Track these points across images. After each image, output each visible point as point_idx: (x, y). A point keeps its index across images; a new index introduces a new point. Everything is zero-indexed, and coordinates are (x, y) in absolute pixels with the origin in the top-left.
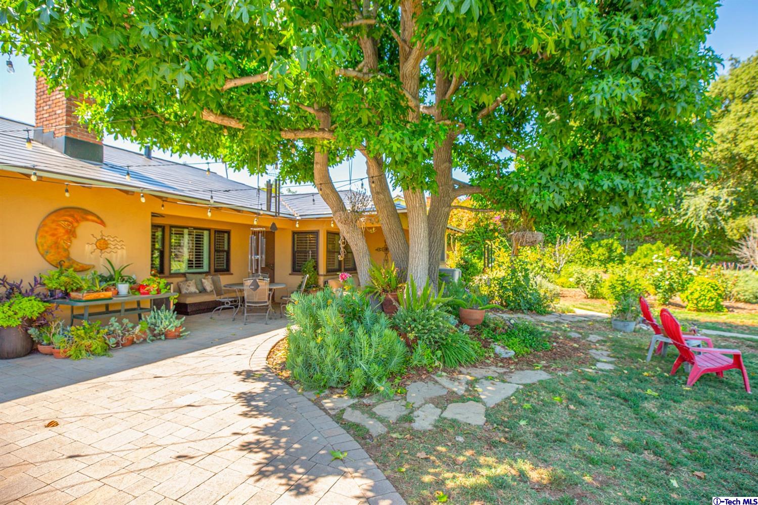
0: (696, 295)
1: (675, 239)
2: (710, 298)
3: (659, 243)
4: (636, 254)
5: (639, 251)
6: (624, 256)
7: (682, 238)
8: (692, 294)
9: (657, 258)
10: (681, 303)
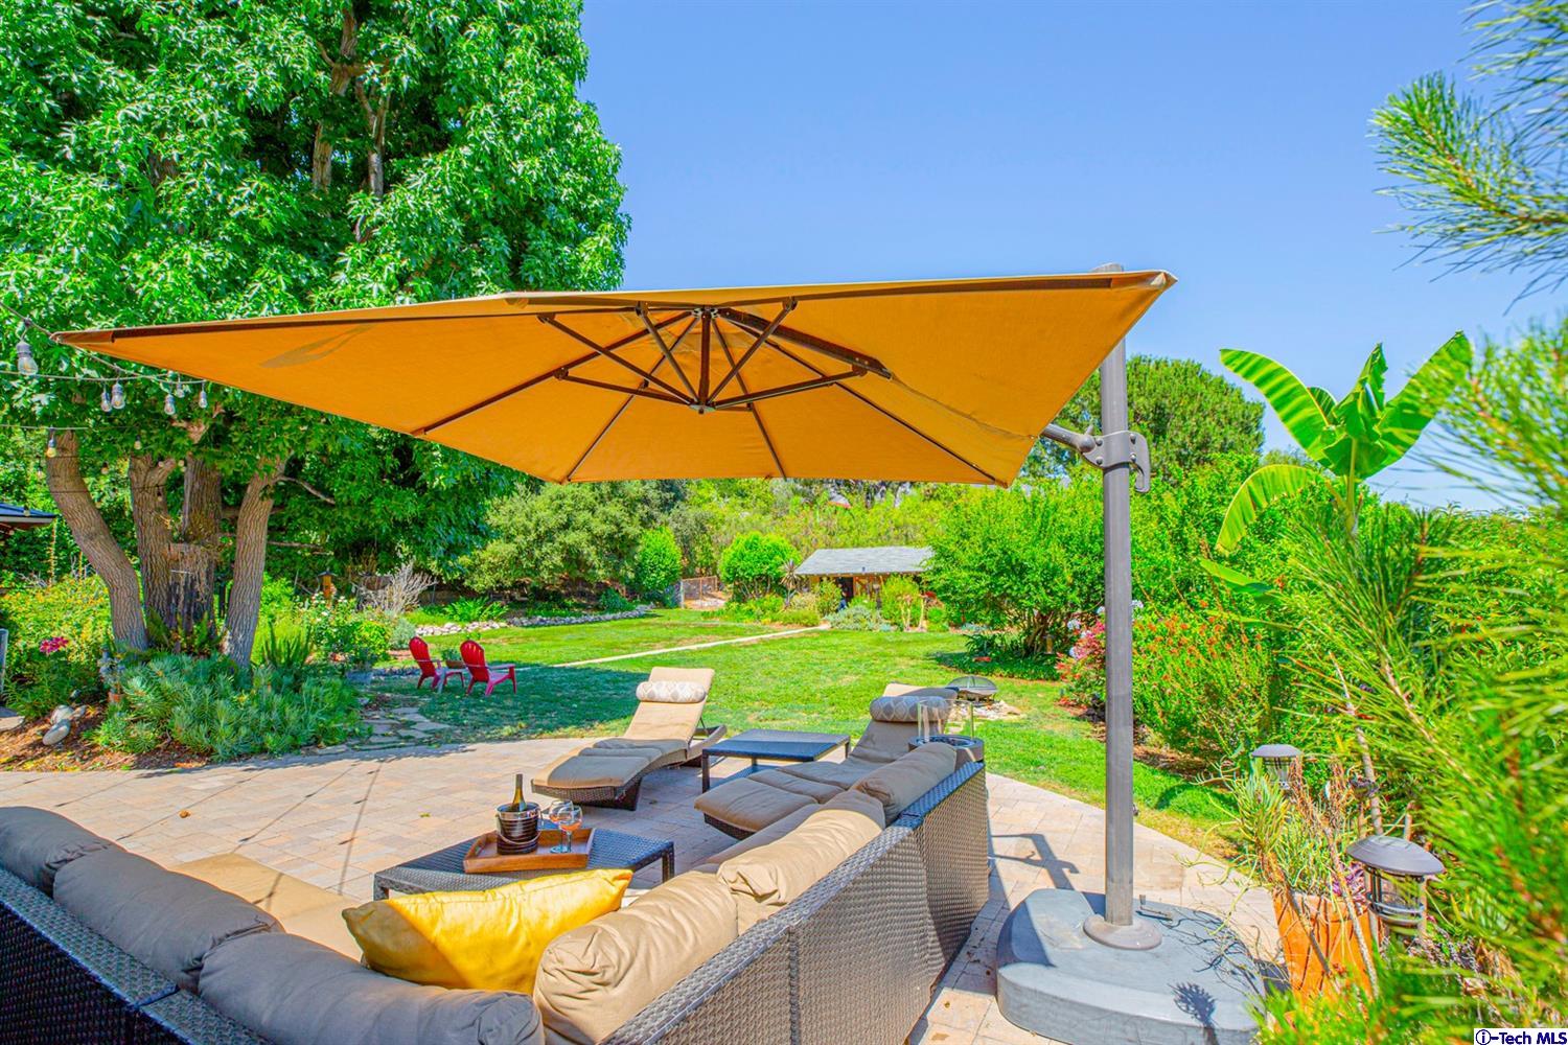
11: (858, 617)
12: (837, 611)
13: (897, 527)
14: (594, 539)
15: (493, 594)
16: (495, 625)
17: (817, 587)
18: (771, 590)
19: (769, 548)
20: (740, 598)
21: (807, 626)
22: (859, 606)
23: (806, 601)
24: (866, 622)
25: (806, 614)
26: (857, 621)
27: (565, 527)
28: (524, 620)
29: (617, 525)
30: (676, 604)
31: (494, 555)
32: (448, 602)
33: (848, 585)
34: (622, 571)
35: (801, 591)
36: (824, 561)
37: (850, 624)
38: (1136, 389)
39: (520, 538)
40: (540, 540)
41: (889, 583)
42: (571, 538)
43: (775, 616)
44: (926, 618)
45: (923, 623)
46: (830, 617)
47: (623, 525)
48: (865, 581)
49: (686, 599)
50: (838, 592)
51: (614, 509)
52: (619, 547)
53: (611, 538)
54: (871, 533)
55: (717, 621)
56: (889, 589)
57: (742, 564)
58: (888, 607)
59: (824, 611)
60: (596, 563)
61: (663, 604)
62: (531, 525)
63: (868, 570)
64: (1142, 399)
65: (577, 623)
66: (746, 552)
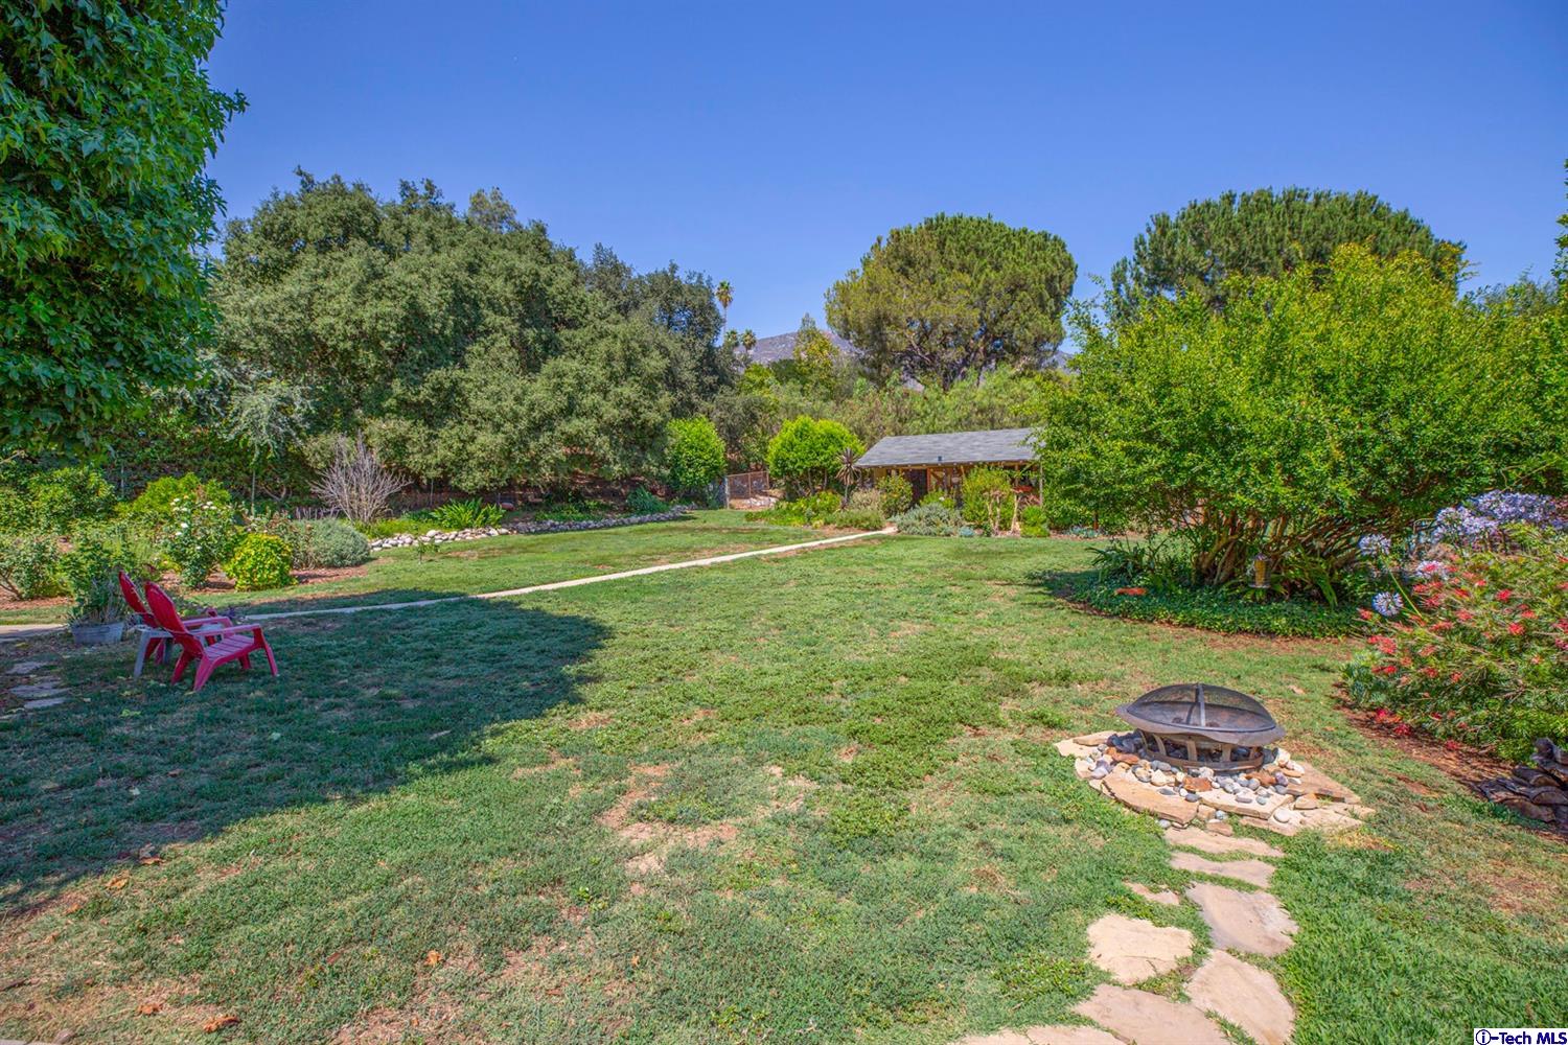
0: (249, 564)
1: (223, 468)
2: (271, 565)
3: (190, 475)
4: (144, 498)
5: (149, 492)
6: (115, 503)
7: (234, 467)
8: (241, 562)
9: (180, 504)
10: (226, 580)
11: (933, 518)
12: (906, 511)
13: (981, 411)
14: (607, 429)
15: (485, 495)
16: (493, 532)
17: (882, 482)
18: (828, 488)
19: (823, 436)
20: (791, 495)
21: (867, 529)
22: (934, 504)
23: (868, 500)
24: (942, 525)
25: (868, 514)
26: (931, 524)
27: (569, 411)
28: (532, 526)
29: (635, 410)
30: (718, 505)
31: (483, 448)
32: (432, 506)
33: (919, 480)
34: (645, 467)
35: (863, 486)
36: (892, 450)
37: (921, 527)
38: (1287, 233)
39: (508, 426)
40: (536, 428)
41: (972, 475)
42: (575, 425)
43: (829, 517)
44: (1019, 518)
45: (1016, 526)
46: (898, 518)
47: (642, 410)
48: (941, 474)
49: (732, 497)
50: (908, 487)
51: (628, 391)
52: (640, 436)
53: (627, 424)
54: (949, 418)
55: (761, 524)
56: (971, 484)
57: (792, 456)
58: (972, 505)
59: (891, 511)
60: (610, 456)
61: (704, 504)
62: (523, 410)
63: (945, 460)
64: (1296, 245)
65: (595, 528)
66: (796, 441)
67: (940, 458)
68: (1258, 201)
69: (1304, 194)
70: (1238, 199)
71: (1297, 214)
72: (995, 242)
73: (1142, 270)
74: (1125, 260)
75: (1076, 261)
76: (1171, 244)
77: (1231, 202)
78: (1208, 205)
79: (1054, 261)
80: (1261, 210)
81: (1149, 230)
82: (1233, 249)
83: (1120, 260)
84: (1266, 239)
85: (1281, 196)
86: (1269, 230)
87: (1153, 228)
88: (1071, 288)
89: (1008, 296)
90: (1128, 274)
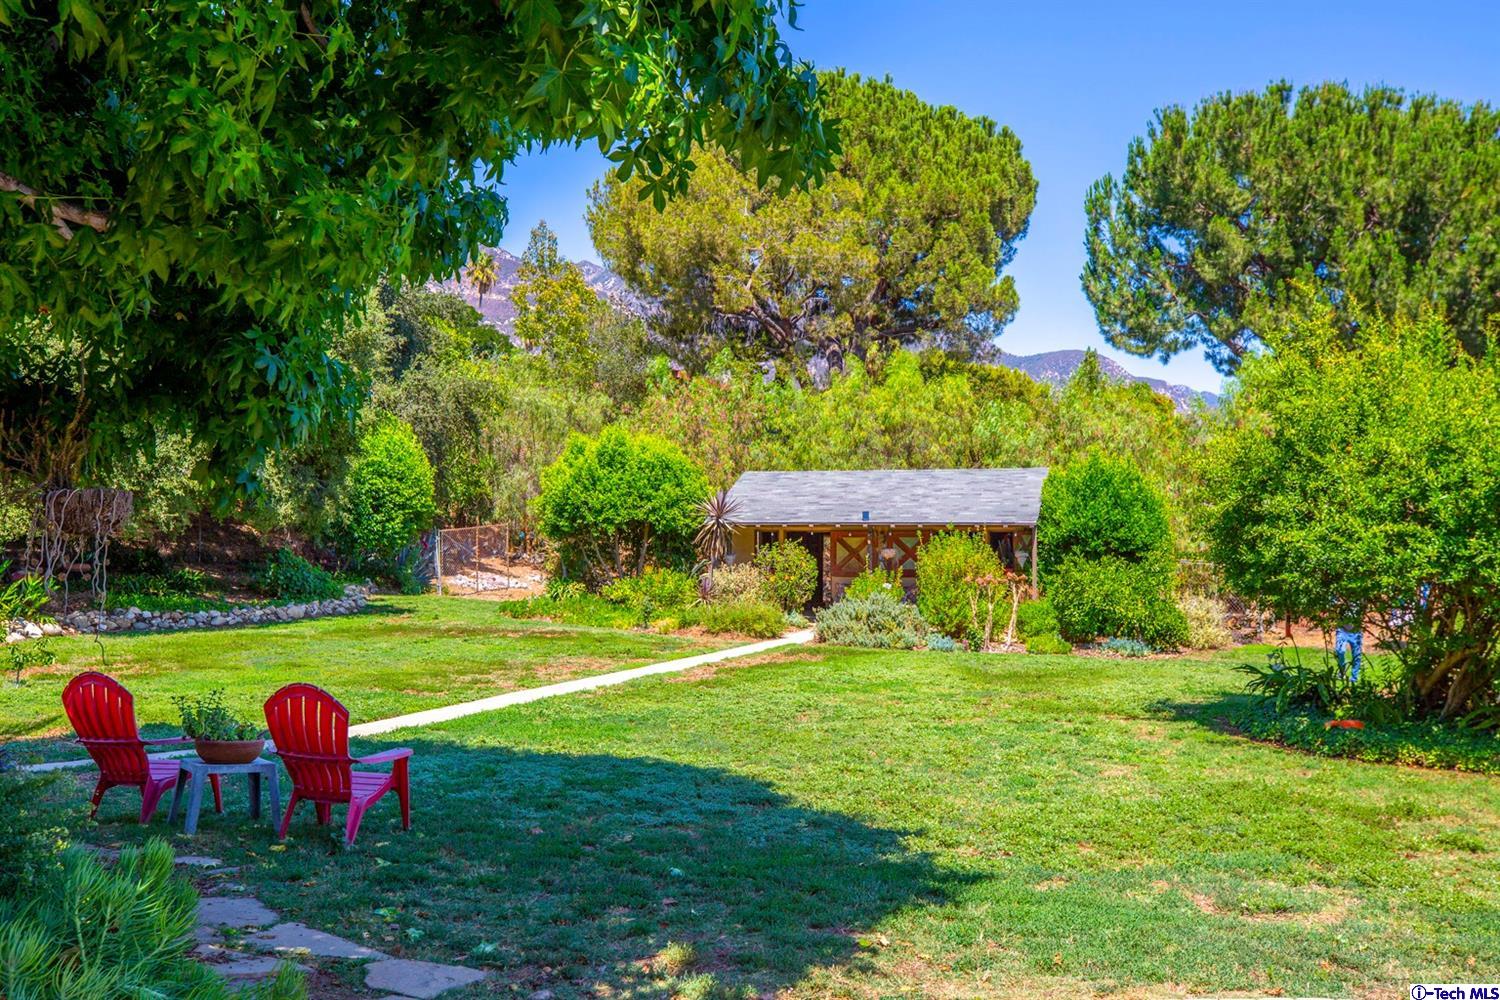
17: (766, 553)
20: (584, 573)
21: (761, 636)
22: (874, 594)
23: (740, 583)
24: (897, 632)
25: (750, 610)
26: (880, 628)
28: (99, 618)
30: (424, 585)
35: (731, 559)
36: (770, 496)
37: (863, 633)
38: (1373, 160)
41: (934, 546)
43: (684, 614)
44: (1019, 623)
45: (1013, 634)
46: (812, 618)
49: (447, 572)
57: (596, 499)
61: (397, 586)
63: (875, 518)
64: (1382, 182)
65: (226, 626)
66: (601, 473)
67: (866, 515)
68: (1328, 102)
69: (1396, 97)
70: (1295, 97)
71: (1385, 131)
72: (905, 128)
73: (1136, 199)
74: (1109, 179)
75: (1035, 176)
76: (1189, 161)
77: (1285, 99)
78: (1250, 102)
79: (1004, 174)
80: (1331, 121)
81: (1152, 134)
82: (1287, 181)
83: (1100, 178)
84: (1340, 169)
85: (1362, 97)
86: (1345, 153)
87: (1159, 129)
88: (1026, 222)
89: (926, 229)
90: (1113, 203)
